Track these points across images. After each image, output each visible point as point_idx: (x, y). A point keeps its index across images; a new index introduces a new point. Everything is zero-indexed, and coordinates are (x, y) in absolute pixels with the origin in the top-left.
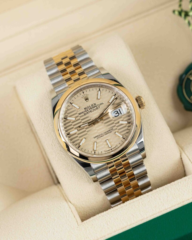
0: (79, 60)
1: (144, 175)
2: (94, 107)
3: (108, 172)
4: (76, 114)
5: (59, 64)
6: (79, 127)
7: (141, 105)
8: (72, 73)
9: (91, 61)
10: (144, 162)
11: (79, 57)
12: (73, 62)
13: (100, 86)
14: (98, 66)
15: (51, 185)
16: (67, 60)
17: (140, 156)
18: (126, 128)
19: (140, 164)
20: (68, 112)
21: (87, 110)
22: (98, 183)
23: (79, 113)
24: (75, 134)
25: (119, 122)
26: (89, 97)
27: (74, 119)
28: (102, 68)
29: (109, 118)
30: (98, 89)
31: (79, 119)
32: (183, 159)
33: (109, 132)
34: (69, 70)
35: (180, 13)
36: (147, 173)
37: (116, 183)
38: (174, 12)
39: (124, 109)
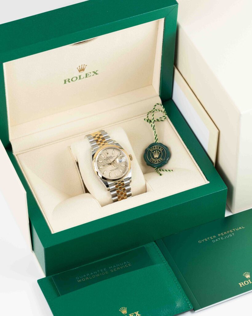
0: (104, 136)
1: (129, 190)
2: (111, 157)
3: (114, 186)
4: (102, 159)
5: (94, 137)
6: (104, 165)
7: (131, 159)
8: (101, 142)
9: (110, 137)
10: (130, 184)
11: (104, 135)
12: (101, 137)
13: (114, 149)
14: (113, 140)
15: (82, 194)
16: (98, 136)
17: (129, 181)
18: (124, 168)
19: (128, 185)
20: (99, 158)
21: (108, 158)
22: (109, 191)
23: (104, 159)
24: (102, 168)
25: (121, 165)
26: (109, 153)
27: (102, 162)
28: (115, 141)
29: (117, 163)
30: (113, 150)
31: (104, 162)
32: (147, 185)
33: (117, 169)
34: (99, 140)
35: (148, 121)
36: (130, 189)
37: (117, 192)
38: (145, 119)
39: (123, 160)
